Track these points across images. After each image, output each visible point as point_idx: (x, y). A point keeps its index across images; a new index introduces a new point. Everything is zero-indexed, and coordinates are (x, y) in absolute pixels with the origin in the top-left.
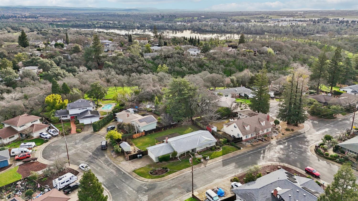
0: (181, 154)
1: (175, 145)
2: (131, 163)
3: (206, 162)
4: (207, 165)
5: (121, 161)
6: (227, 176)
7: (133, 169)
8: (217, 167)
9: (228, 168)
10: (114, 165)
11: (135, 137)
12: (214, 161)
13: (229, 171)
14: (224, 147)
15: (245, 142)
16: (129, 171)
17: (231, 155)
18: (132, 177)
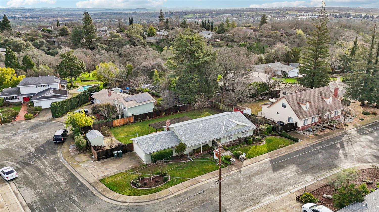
0: (194, 150)
1: (182, 133)
2: (100, 165)
3: (239, 163)
4: (242, 169)
5: (83, 162)
6: (286, 189)
7: (101, 176)
8: (262, 172)
9: (284, 174)
10: (68, 169)
11: (117, 125)
12: (255, 161)
13: (287, 179)
14: (267, 138)
15: (301, 131)
16: (92, 180)
17: (283, 151)
18: (95, 193)
